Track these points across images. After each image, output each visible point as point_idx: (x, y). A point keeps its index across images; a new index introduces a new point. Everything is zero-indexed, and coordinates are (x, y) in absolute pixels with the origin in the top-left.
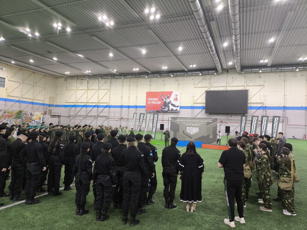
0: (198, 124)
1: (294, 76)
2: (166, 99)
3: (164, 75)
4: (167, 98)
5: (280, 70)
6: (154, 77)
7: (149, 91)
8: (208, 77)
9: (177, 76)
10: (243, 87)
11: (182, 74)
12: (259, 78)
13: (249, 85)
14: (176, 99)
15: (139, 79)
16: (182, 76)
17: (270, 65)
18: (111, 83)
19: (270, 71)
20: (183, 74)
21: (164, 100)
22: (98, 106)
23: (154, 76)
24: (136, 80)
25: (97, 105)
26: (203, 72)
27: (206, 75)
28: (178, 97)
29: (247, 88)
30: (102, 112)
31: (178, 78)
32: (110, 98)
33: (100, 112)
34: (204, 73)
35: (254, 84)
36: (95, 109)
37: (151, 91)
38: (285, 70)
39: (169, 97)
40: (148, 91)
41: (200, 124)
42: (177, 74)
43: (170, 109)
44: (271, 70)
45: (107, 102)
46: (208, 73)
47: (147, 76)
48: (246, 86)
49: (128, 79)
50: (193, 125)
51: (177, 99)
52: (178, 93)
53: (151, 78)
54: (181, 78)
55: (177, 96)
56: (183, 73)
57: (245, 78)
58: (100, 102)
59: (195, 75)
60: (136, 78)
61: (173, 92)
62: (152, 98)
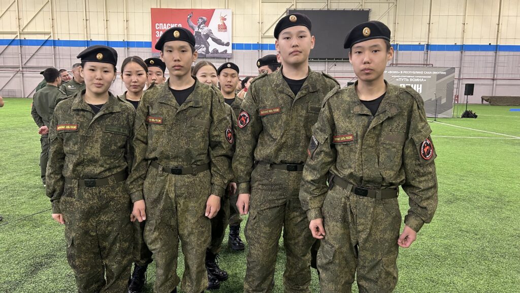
2: (199, 27)
4: (202, 24)
7: (159, 7)
10: (359, 5)
14: (223, 28)
21: (196, 30)
22: (22, 43)
25: (18, 38)
28: (228, 23)
29: (366, 7)
30: (35, 57)
32: (55, 21)
33: (29, 57)
36: (14, 48)
37: (162, 7)
39: (206, 23)
40: (154, 7)
41: (424, 79)
43: (211, 50)
45: (47, 31)
48: (363, 2)
50: (411, 80)
51: (226, 28)
52: (228, 13)
55: (224, 19)
58: (26, 30)
61: (215, 9)
62: (165, 24)
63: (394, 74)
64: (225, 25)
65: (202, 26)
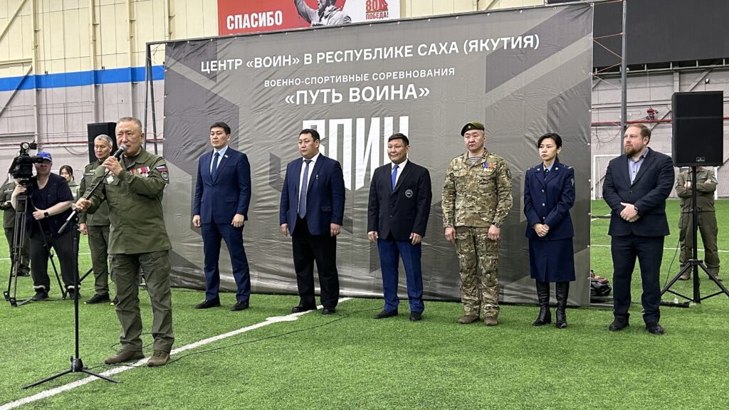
0: (406, 82)
2: (321, 14)
4: (328, 5)
41: (419, 84)
45: (25, 56)
50: (355, 95)
51: (386, 9)
63: (273, 73)
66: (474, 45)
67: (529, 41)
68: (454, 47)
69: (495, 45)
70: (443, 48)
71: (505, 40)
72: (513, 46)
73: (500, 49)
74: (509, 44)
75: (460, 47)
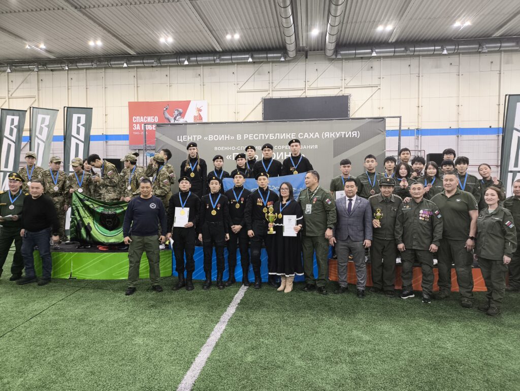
1: (437, 67)
2: (175, 119)
3: (168, 62)
4: (178, 115)
5: (411, 51)
6: (145, 67)
7: (136, 101)
8: (266, 67)
9: (198, 65)
10: (339, 90)
11: (209, 60)
12: (368, 70)
13: (351, 84)
14: (199, 119)
15: (109, 71)
16: (211, 65)
17: (394, 41)
18: (39, 81)
19: (392, 54)
20: (211, 60)
21: (172, 122)
23: (143, 63)
24: (101, 73)
26: (255, 56)
27: (262, 62)
28: (203, 114)
29: (346, 92)
31: (200, 70)
34: (259, 58)
35: (359, 84)
37: (139, 101)
38: (421, 53)
39: (182, 115)
40: (132, 100)
42: (199, 59)
44: (395, 52)
46: (267, 58)
47: (127, 64)
48: (343, 87)
49: (81, 71)
51: (201, 119)
52: (203, 104)
53: (139, 70)
54: (207, 70)
55: (200, 110)
56: (211, 58)
57: (342, 70)
59: (238, 64)
60: (101, 68)
61: (190, 101)
62: (142, 117)
64: (200, 116)
65: (178, 117)
66: (327, 135)
67: (355, 134)
68: (317, 135)
69: (338, 135)
70: (311, 135)
71: (343, 133)
72: (347, 136)
73: (340, 137)
74: (345, 135)
75: (320, 135)
